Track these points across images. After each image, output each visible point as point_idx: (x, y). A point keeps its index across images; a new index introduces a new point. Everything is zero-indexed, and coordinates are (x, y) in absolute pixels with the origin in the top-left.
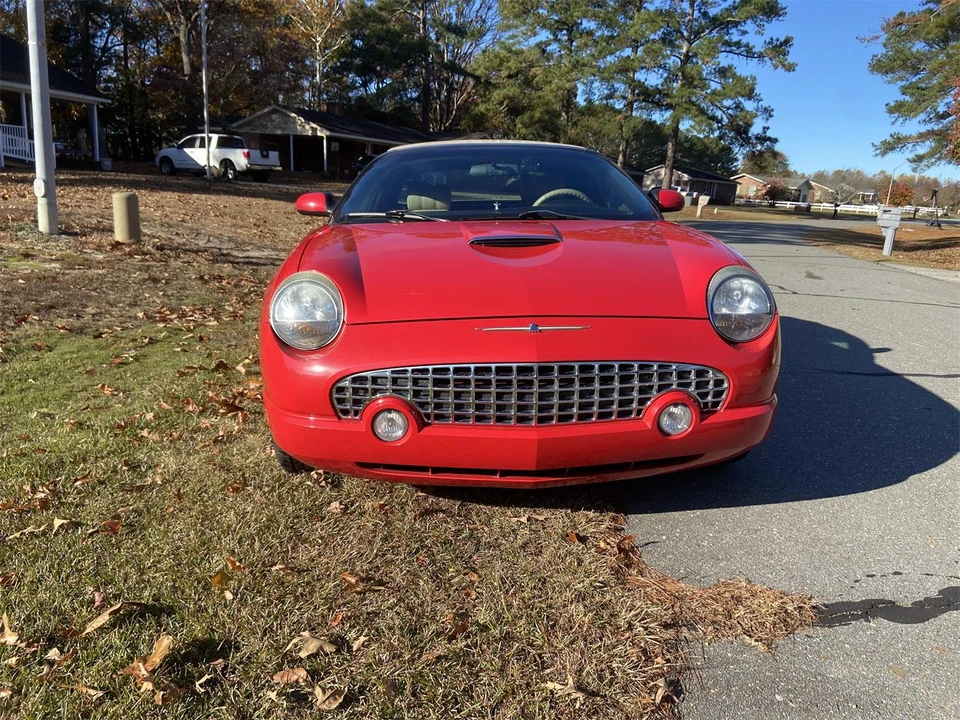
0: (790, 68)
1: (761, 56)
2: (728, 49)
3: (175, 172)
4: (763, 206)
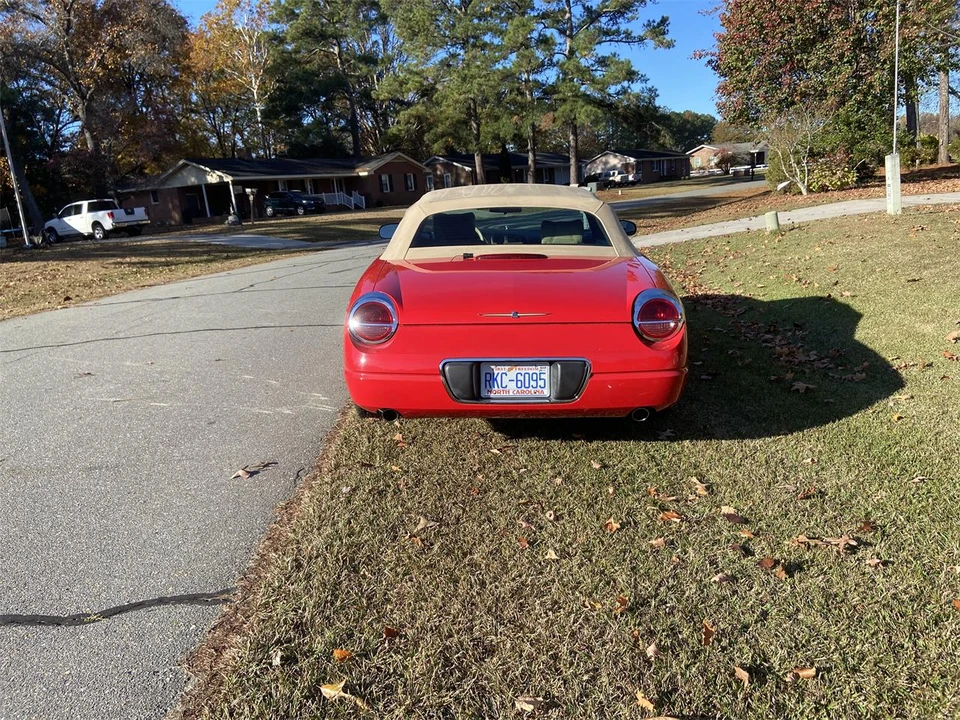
0: (670, 45)
1: (641, 39)
2: (608, 39)
3: (61, 239)
4: (718, 175)
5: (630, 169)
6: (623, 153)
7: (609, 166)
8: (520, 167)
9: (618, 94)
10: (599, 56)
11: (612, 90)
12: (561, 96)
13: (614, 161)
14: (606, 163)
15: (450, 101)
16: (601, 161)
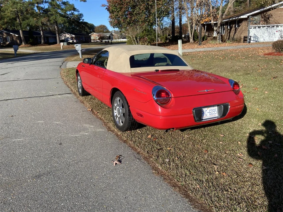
4: (99, 42)
5: (73, 39)
6: (71, 33)
7: (66, 37)
8: (36, 36)
9: (70, 14)
10: (63, 1)
11: (68, 13)
12: (51, 13)
13: (68, 36)
14: (65, 36)
15: (9, 11)
16: (64, 36)
